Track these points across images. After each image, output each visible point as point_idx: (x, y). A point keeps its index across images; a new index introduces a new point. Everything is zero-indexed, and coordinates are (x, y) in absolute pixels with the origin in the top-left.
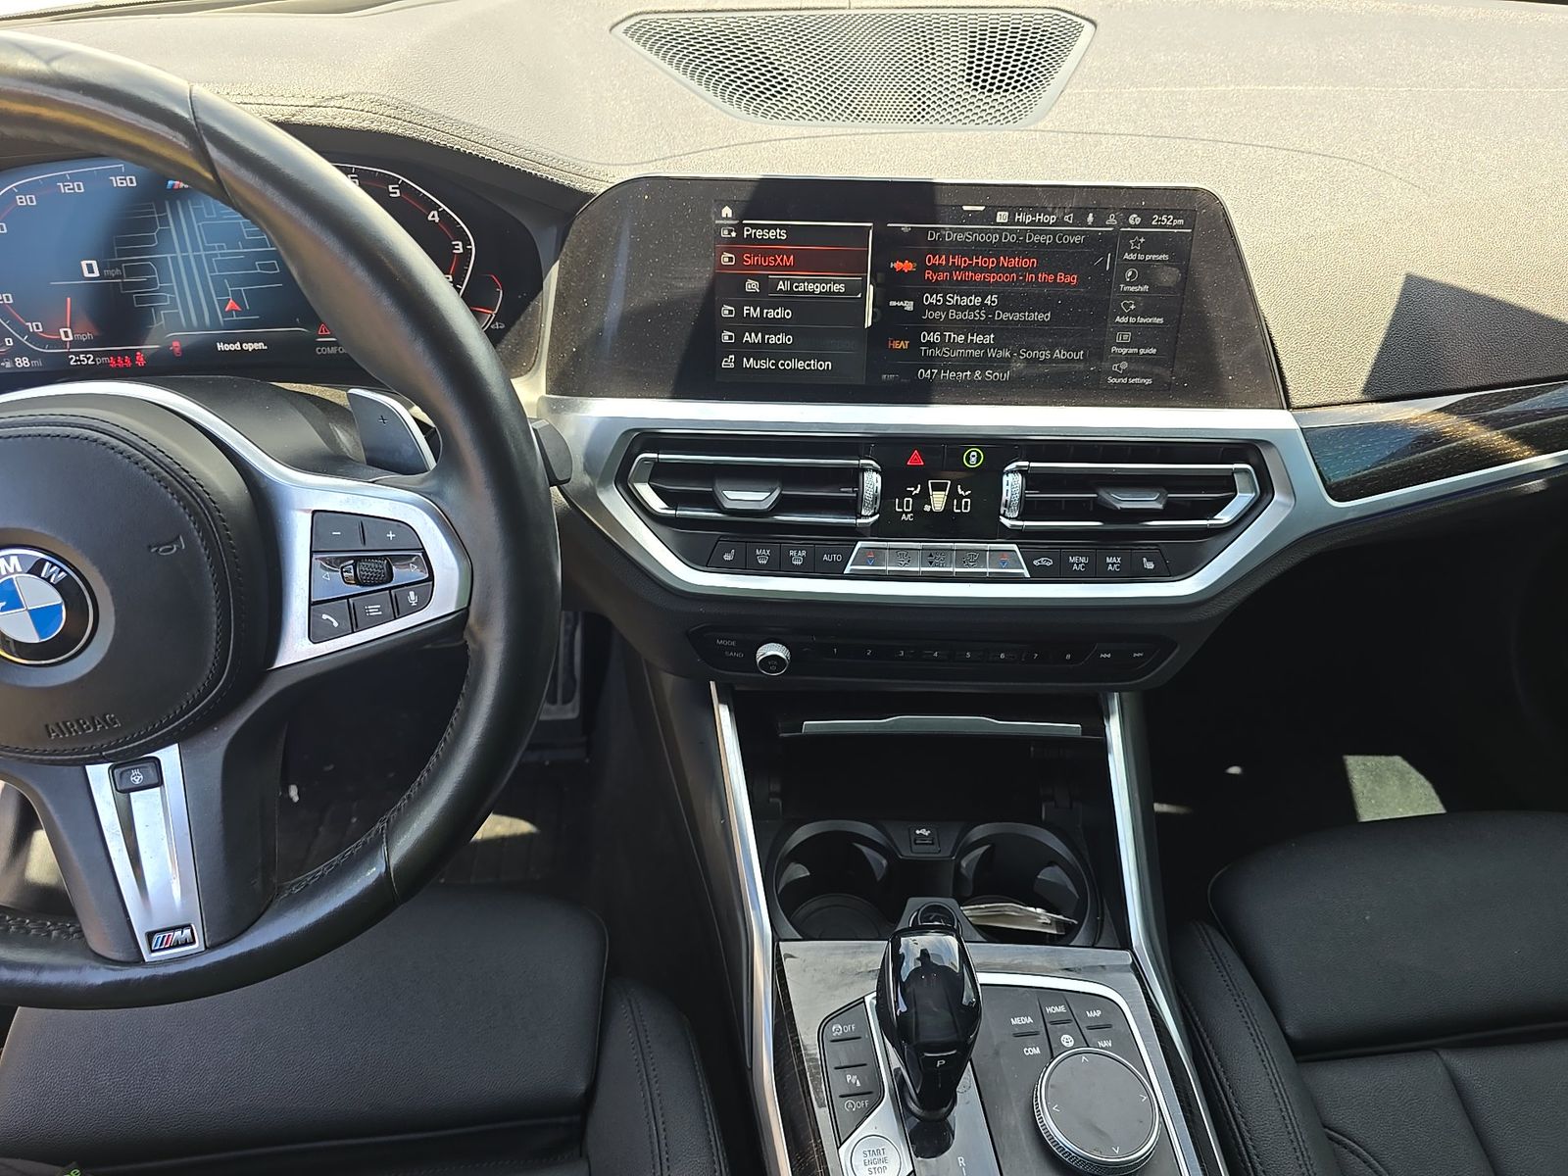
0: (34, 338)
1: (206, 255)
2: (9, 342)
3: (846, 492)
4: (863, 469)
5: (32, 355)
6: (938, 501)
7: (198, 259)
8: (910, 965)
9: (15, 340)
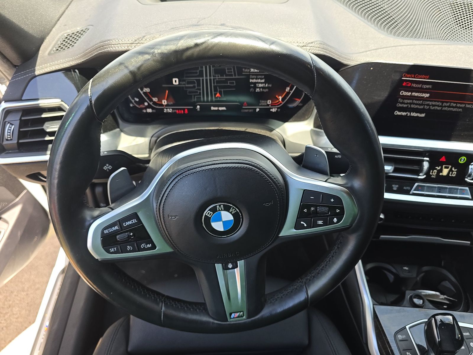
0: (154, 103)
1: (213, 79)
2: (146, 104)
3: (416, 168)
4: (423, 161)
5: (153, 108)
6: (445, 172)
7: (210, 80)
8: (439, 323)
9: (148, 103)
